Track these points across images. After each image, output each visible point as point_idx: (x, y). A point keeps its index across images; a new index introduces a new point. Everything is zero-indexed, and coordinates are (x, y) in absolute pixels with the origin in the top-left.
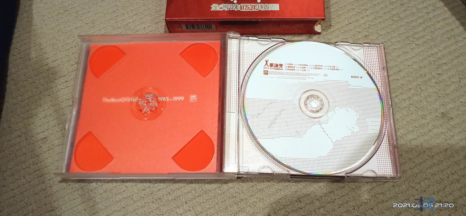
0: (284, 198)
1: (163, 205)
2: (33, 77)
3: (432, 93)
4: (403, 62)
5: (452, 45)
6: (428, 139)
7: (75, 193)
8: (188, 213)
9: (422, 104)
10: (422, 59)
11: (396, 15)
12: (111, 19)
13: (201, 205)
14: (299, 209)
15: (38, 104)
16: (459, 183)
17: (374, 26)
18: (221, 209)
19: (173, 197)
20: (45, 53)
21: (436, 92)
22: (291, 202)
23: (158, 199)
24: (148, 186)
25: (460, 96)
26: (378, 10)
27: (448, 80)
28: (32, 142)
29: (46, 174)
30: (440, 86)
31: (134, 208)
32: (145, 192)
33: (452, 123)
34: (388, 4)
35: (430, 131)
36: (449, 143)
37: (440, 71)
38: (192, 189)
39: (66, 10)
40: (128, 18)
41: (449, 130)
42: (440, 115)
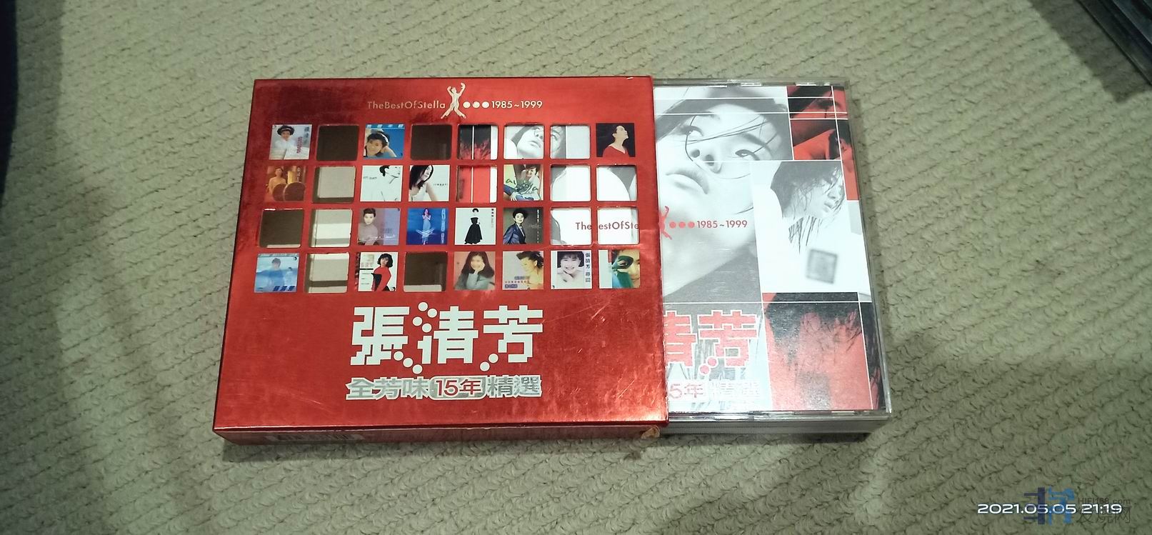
0: (668, 479)
1: (377, 511)
2: (48, 213)
3: (1009, 215)
4: (940, 145)
5: (1054, 99)
6: (1006, 324)
7: (161, 492)
8: (438, 526)
9: (988, 243)
10: (984, 137)
11: (919, 34)
12: (235, 65)
13: (470, 507)
14: (706, 505)
15: (61, 279)
16: (1083, 425)
17: (868, 61)
18: (519, 514)
19: (401, 490)
20: (76, 154)
21: (1019, 213)
22: (687, 488)
23: (365, 497)
24: (339, 466)
25: (1078, 221)
26: (875, 24)
27: (1046, 182)
28: (50, 371)
29: (89, 447)
30: (1030, 199)
31: (306, 522)
32: (331, 482)
33: (1059, 283)
34: (897, 8)
35: (1009, 304)
36: (1057, 332)
37: (1027, 163)
38: (446, 467)
39: (125, 46)
40: (278, 61)
41: (1053, 300)
42: (1031, 268)
